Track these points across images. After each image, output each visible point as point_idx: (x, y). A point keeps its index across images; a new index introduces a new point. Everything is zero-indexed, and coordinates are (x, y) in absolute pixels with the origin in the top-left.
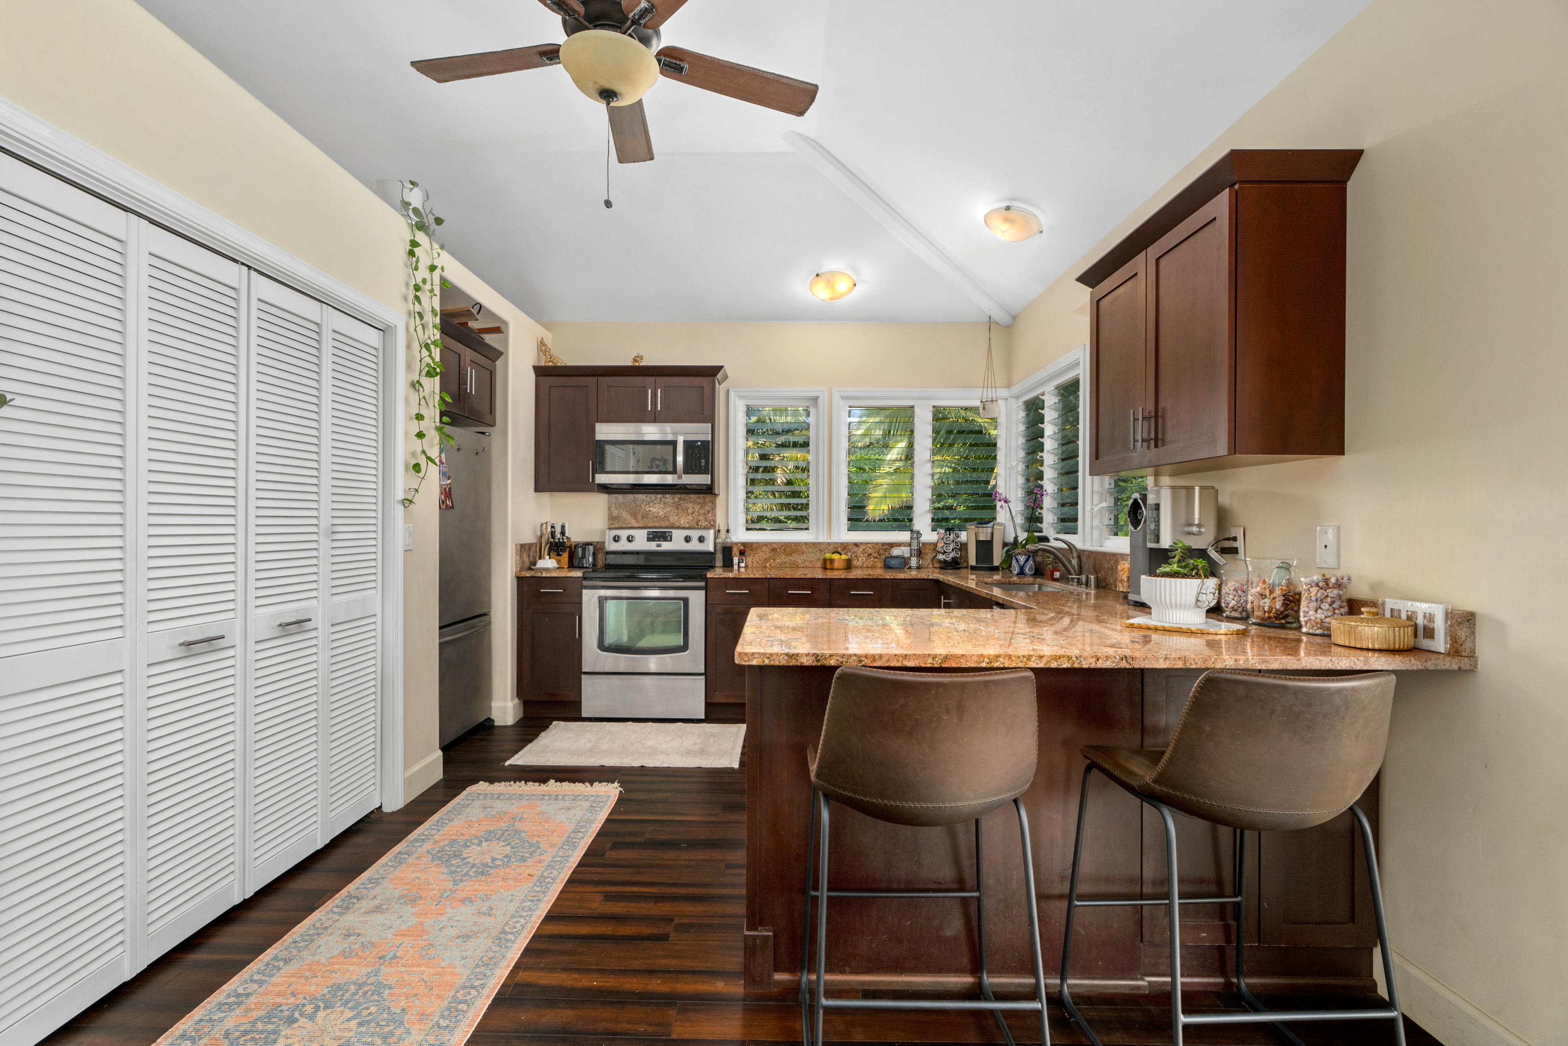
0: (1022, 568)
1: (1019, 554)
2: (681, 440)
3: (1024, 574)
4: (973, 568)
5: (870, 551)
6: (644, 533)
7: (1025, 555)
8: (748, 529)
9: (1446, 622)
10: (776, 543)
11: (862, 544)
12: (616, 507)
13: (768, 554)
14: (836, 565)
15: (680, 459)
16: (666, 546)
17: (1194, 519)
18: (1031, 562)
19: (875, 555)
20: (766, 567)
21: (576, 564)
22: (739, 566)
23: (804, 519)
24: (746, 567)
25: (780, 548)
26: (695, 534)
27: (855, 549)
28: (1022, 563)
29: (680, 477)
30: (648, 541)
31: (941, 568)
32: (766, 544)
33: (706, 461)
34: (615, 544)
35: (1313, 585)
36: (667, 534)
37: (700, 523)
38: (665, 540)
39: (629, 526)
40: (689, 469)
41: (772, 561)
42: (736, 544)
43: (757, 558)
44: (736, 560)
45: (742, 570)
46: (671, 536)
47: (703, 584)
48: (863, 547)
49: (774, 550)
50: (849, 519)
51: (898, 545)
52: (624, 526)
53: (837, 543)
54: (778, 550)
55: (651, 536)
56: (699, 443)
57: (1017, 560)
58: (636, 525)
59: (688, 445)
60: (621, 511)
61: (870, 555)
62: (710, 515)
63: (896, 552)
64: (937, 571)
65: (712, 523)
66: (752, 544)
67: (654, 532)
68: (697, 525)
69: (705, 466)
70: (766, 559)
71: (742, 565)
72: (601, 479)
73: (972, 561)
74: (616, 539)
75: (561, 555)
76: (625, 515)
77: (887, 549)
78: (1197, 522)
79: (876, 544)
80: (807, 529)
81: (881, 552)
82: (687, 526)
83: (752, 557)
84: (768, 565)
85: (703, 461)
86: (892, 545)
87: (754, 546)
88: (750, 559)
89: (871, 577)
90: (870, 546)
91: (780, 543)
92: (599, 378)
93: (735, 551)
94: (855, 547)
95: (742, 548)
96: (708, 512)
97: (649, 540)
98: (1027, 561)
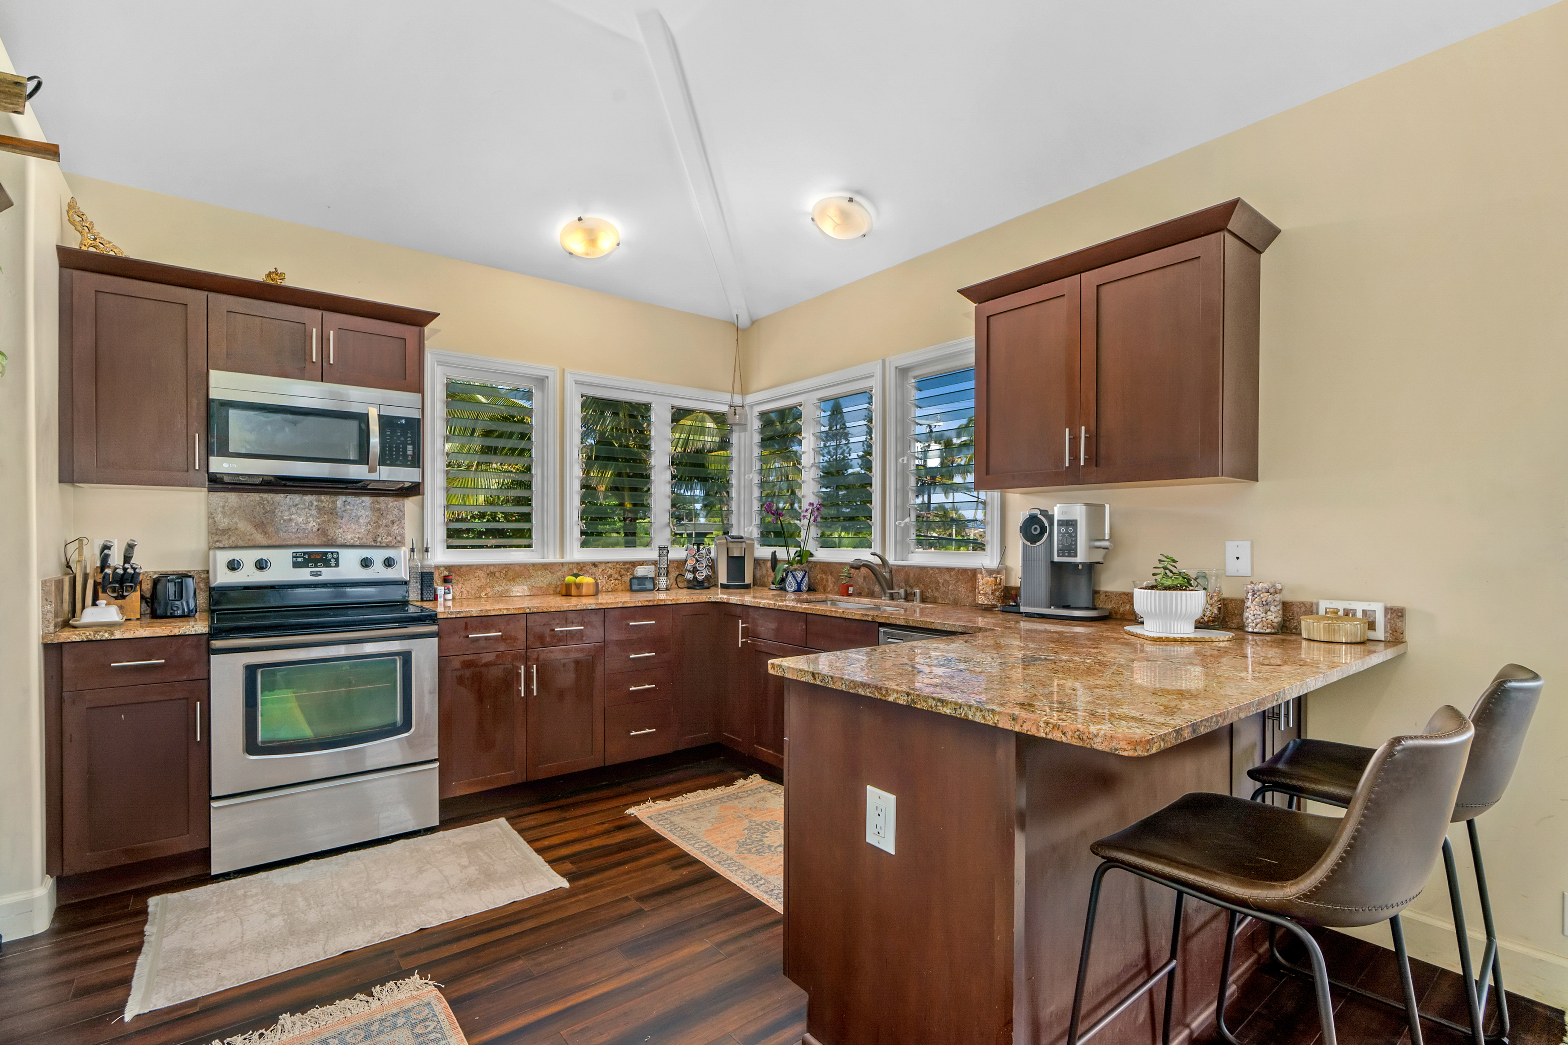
0: (799, 584)
1: (795, 570)
2: (373, 414)
3: (801, 591)
4: (723, 586)
5: (610, 572)
6: (286, 555)
7: (802, 571)
8: (449, 547)
9: (1385, 617)
10: (494, 565)
11: (601, 563)
12: (224, 513)
13: (483, 580)
14: (584, 591)
15: (375, 440)
16: (327, 574)
17: (1104, 534)
18: (806, 578)
19: (616, 576)
20: (480, 597)
21: (159, 612)
22: (445, 600)
23: (526, 534)
24: (454, 599)
25: (500, 572)
26: (378, 556)
27: (594, 569)
28: (799, 580)
29: (372, 470)
30: (294, 567)
31: (689, 588)
32: (480, 567)
33: (414, 449)
34: (230, 573)
35: (1263, 591)
36: (329, 556)
37: (379, 539)
38: (327, 564)
39: (251, 544)
40: (388, 457)
41: (489, 590)
42: (437, 567)
43: (468, 585)
44: (441, 590)
45: (450, 603)
46: (337, 560)
47: (435, 628)
48: (603, 567)
49: (492, 574)
50: (583, 533)
51: (642, 563)
52: (241, 543)
53: (572, 563)
54: (497, 574)
55: (300, 560)
56: (403, 421)
57: (794, 576)
58: (265, 542)
59: (386, 422)
60: (236, 519)
61: (611, 576)
62: (395, 527)
63: (640, 571)
64: (685, 591)
65: (399, 538)
66: (460, 567)
67: (305, 553)
68: (375, 541)
69: (413, 456)
70: (480, 587)
71: (449, 597)
72: (220, 465)
73: (723, 579)
74: (233, 566)
75: (124, 597)
76: (244, 526)
77: (629, 568)
78: (1107, 537)
79: (617, 563)
80: (530, 546)
81: (623, 572)
82: (358, 543)
83: (460, 585)
84: (483, 594)
85: (410, 447)
86: (634, 564)
87: (463, 569)
88: (456, 589)
89: (651, 604)
90: (610, 565)
91: (499, 565)
92: (211, 295)
93: (437, 578)
94: (593, 567)
95: (446, 573)
96: (393, 522)
97: (296, 565)
98: (803, 578)
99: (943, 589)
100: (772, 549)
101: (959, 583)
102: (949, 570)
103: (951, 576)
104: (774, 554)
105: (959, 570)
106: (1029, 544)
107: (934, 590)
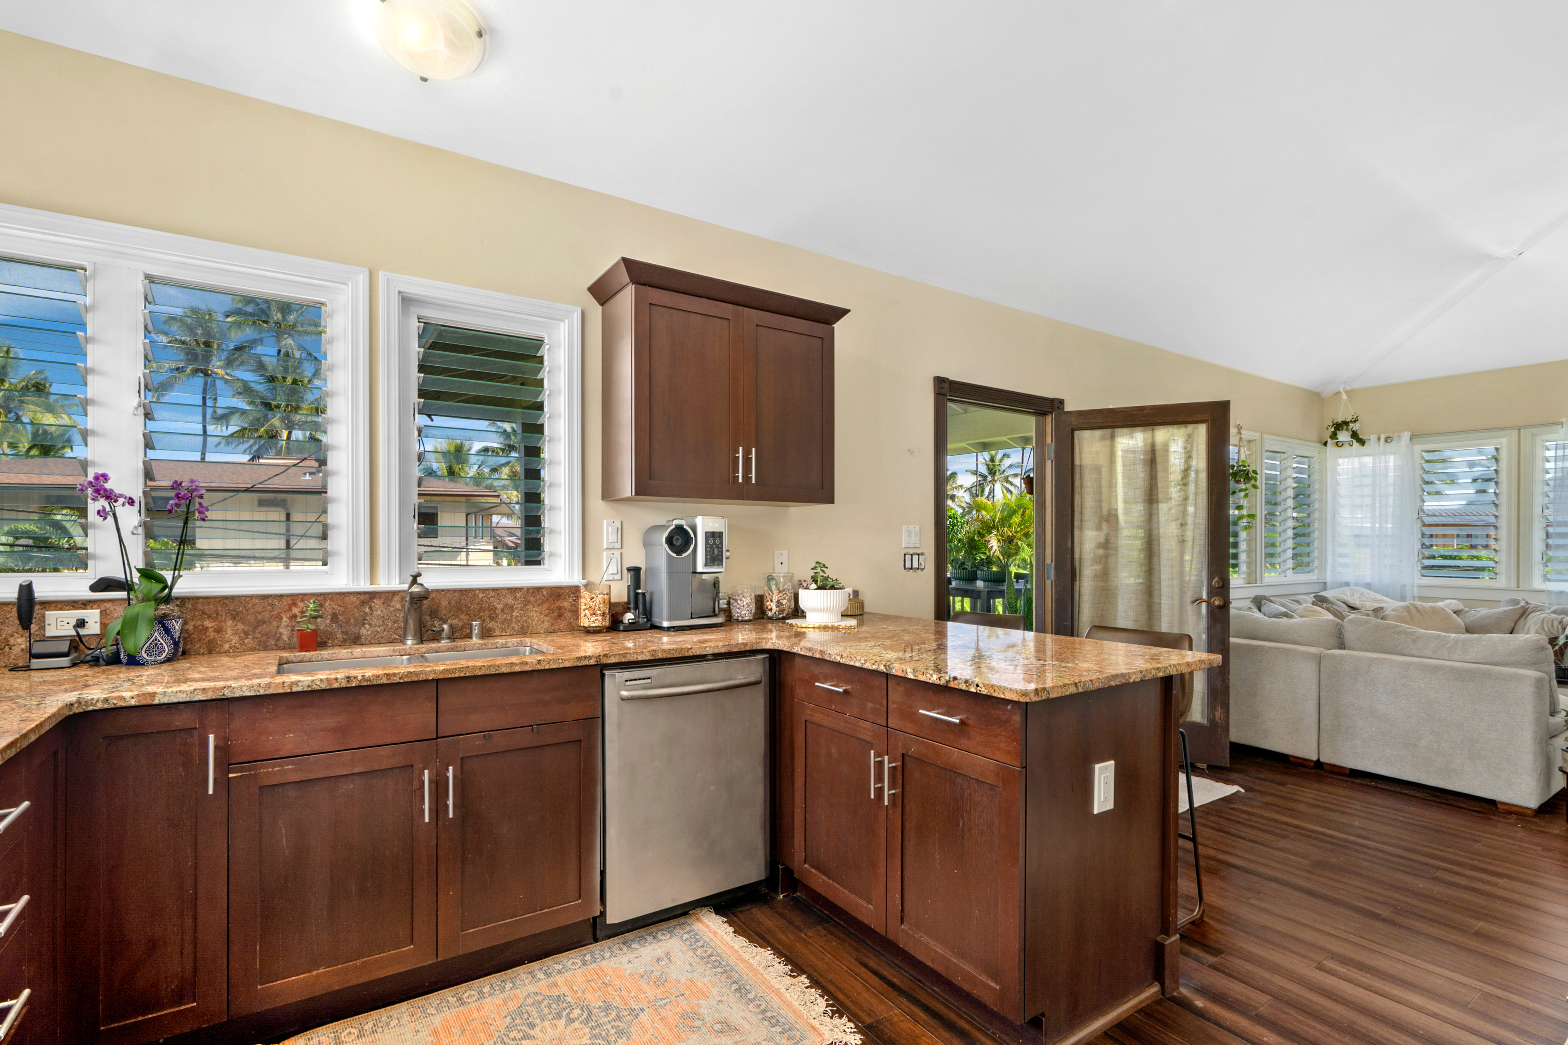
99: (501, 617)
100: (23, 578)
101: (530, 607)
102: (513, 590)
103: (515, 598)
104: (27, 590)
105: (528, 589)
106: (674, 555)
107: (488, 620)
